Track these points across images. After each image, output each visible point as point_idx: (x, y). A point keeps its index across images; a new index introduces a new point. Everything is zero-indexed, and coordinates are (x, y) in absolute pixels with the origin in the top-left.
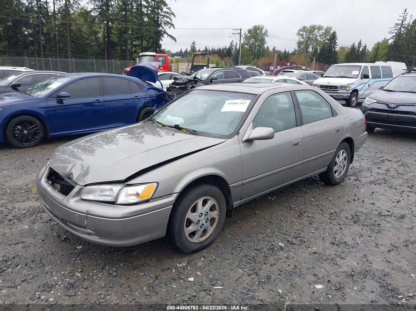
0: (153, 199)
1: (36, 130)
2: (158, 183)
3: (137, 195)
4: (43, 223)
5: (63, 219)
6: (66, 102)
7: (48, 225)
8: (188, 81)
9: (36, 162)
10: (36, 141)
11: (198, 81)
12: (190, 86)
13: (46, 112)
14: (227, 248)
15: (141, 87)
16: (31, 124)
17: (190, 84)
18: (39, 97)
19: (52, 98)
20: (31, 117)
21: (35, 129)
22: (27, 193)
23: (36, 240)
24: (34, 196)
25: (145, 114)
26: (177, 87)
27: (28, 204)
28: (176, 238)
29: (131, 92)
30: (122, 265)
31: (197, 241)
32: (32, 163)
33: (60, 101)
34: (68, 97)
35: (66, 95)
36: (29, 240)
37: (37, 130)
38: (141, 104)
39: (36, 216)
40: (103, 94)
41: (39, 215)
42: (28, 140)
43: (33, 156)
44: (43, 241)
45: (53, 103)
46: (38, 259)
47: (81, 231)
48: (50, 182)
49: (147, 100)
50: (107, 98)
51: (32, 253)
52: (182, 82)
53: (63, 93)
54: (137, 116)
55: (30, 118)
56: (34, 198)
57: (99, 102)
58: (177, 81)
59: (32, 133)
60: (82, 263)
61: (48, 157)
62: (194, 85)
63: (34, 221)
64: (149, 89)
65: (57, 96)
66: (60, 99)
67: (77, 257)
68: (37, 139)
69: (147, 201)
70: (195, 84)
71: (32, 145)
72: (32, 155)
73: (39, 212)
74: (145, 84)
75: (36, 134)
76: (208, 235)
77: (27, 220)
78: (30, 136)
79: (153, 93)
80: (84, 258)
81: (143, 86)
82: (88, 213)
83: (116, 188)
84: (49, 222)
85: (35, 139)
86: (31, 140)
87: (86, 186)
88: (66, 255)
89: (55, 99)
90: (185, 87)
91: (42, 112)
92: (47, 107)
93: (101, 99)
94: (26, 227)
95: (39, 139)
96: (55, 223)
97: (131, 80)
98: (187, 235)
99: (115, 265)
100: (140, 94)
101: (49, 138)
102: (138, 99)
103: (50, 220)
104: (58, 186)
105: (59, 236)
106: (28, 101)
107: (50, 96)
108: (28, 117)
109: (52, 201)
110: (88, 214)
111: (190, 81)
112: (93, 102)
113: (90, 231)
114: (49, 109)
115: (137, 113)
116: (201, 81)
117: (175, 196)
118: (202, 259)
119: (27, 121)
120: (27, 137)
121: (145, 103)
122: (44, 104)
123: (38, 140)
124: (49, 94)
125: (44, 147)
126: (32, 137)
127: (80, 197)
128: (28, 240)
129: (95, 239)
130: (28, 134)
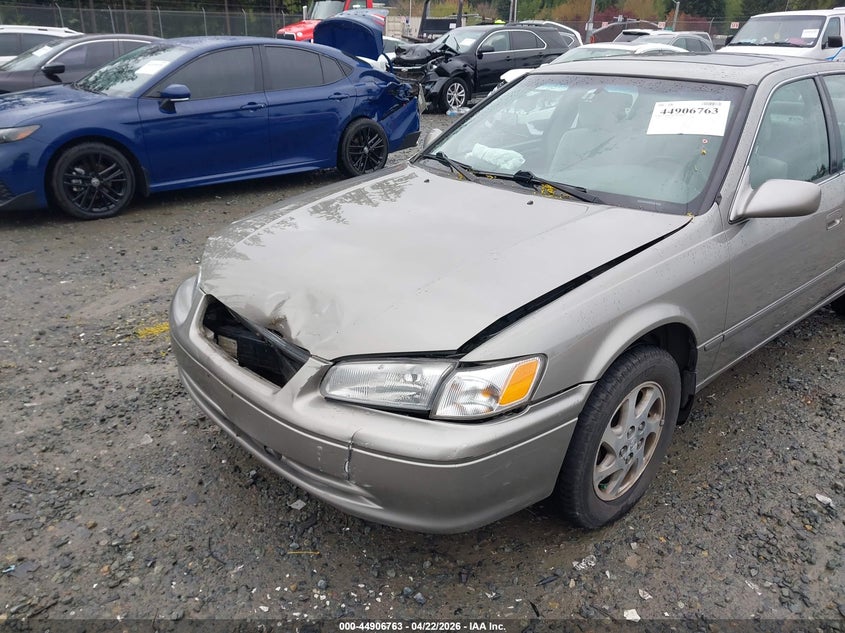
0: (532, 403)
1: (117, 178)
2: (544, 356)
3: (492, 392)
4: (185, 427)
5: (265, 447)
6: (183, 108)
7: (200, 433)
8: (428, 55)
9: (129, 255)
10: (120, 203)
11: (451, 56)
12: (435, 67)
13: (137, 132)
14: (684, 511)
15: (346, 71)
16: (107, 162)
17: (433, 63)
18: (120, 96)
19: (149, 100)
20: (105, 147)
21: (116, 174)
22: (127, 339)
23: (182, 480)
24: (146, 348)
25: (357, 135)
26: (405, 69)
27: (138, 372)
28: (576, 498)
29: (324, 84)
30: (427, 564)
31: (612, 497)
32: (122, 260)
33: (169, 107)
34: (188, 96)
35: (181, 92)
36: (164, 481)
37: (122, 176)
38: (346, 112)
39: (165, 408)
40: (263, 88)
41: (171, 404)
42: (102, 202)
43: (119, 241)
44: (201, 483)
45: (153, 111)
46: (200, 542)
47: (318, 481)
48: (211, 334)
49: (361, 100)
50: (273, 98)
51: (180, 521)
52: (415, 57)
53: (174, 87)
54: (338, 140)
55: (102, 149)
56: (147, 354)
57: (255, 109)
58: (404, 57)
59: (110, 185)
60: (320, 556)
61: (154, 243)
62: (443, 64)
63: (162, 422)
64: (363, 74)
65: (159, 92)
66: (168, 102)
67: (301, 535)
68: (121, 198)
69: (517, 411)
70: (447, 62)
71: (111, 212)
72: (116, 238)
73: (170, 396)
74: (354, 64)
75: (118, 186)
76: (635, 478)
77: (144, 420)
78: (105, 191)
79: (371, 83)
80: (319, 539)
81: (351, 68)
82: (355, 442)
83: (432, 373)
84: (202, 425)
85: (117, 197)
86: (109, 200)
87: (336, 361)
88: (269, 530)
89: (156, 101)
90: (422, 69)
91: (128, 133)
92: (141, 122)
93: (260, 100)
94: (148, 440)
95: (126, 198)
96: (217, 428)
97: (323, 54)
98: (596, 485)
99: (407, 563)
100: (346, 88)
101: (148, 195)
102: (341, 99)
103: (203, 420)
104: (233, 344)
105: (237, 469)
106: (95, 108)
107: (143, 95)
108: (98, 147)
109: (233, 395)
110: (354, 445)
111: (434, 55)
112: (241, 109)
113: (355, 488)
114: (144, 125)
115: (339, 133)
116: (457, 54)
117: (586, 389)
118: (634, 545)
119: (96, 156)
120: (100, 194)
121: (356, 109)
122: (132, 115)
123: (124, 200)
124: (140, 90)
125: (138, 215)
126: (111, 193)
127: (323, 391)
128: (160, 479)
129: (370, 508)
130: (102, 186)
